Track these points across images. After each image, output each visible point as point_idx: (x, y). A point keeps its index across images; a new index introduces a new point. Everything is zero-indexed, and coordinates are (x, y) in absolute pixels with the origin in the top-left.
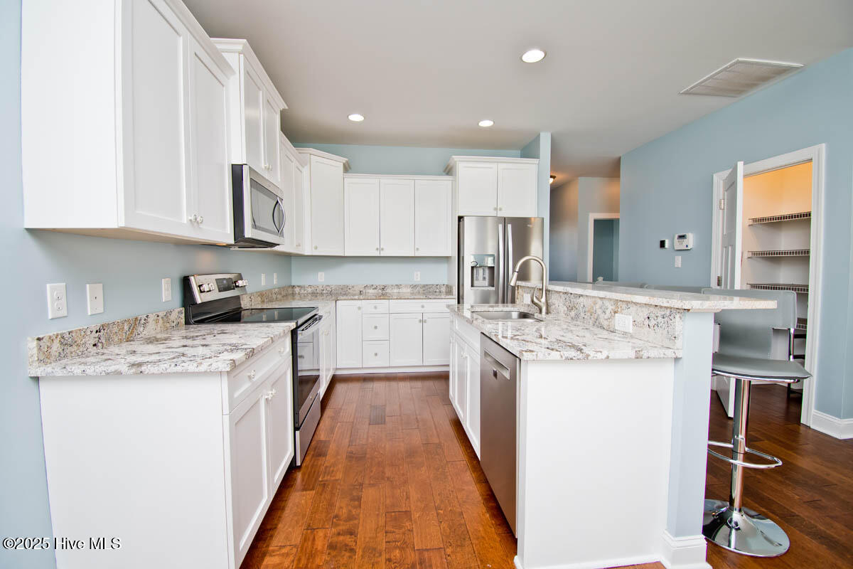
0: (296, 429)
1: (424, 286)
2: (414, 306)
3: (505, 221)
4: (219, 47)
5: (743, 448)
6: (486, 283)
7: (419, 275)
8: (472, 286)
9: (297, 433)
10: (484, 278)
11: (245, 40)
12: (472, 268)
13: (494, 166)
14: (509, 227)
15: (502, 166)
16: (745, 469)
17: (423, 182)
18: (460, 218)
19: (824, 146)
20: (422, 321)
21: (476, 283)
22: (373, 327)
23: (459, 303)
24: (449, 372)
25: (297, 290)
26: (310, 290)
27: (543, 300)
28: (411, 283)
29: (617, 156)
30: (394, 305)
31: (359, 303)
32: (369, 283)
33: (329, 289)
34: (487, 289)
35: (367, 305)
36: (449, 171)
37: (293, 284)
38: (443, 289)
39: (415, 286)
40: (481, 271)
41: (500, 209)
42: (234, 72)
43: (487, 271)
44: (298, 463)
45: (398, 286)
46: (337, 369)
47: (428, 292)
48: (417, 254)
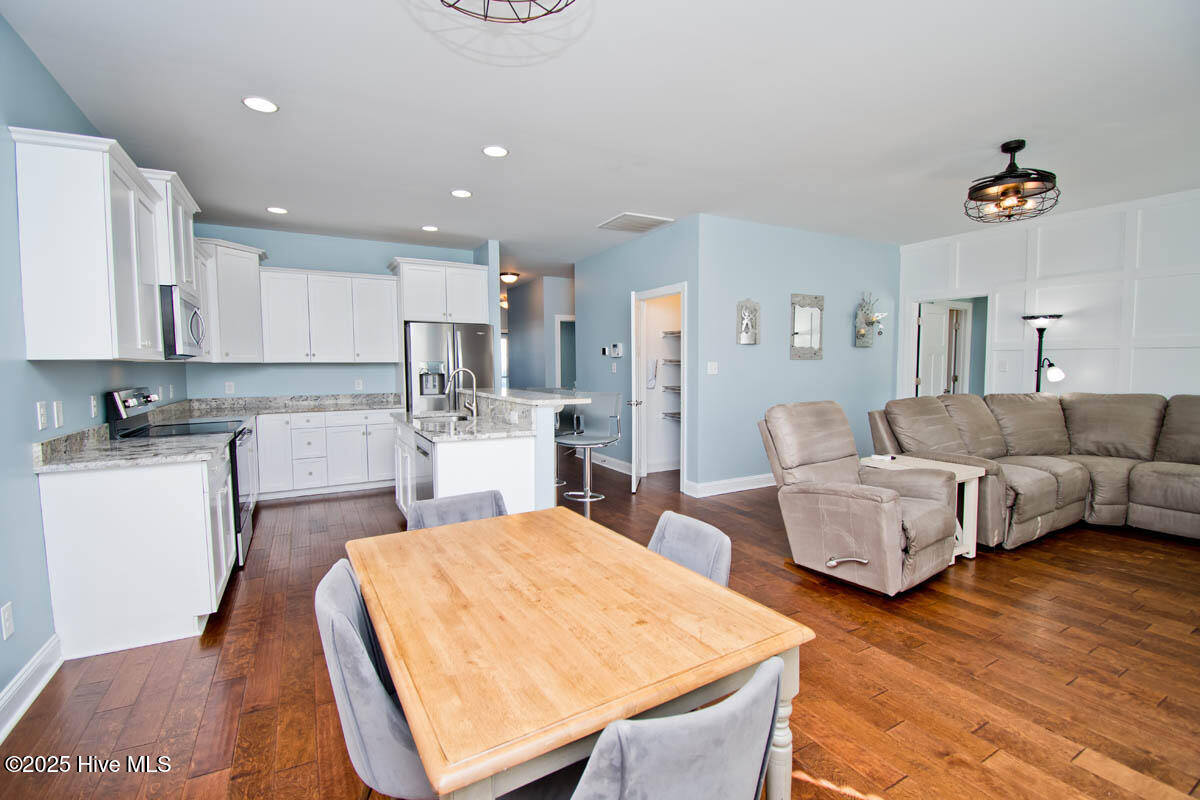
0: (237, 532)
1: (368, 395)
2: (358, 417)
3: (455, 326)
4: (145, 175)
5: (590, 494)
6: (437, 391)
7: (361, 384)
8: (422, 394)
9: (239, 535)
10: (434, 386)
11: (175, 173)
12: (421, 376)
13: (443, 269)
14: (459, 334)
15: (449, 270)
16: (591, 502)
17: (362, 281)
18: (407, 323)
19: (686, 284)
20: (366, 434)
21: (425, 391)
22: (306, 442)
23: (408, 410)
24: (395, 487)
25: (196, 405)
26: (214, 404)
27: (474, 404)
28: (351, 393)
29: (571, 262)
30: (331, 417)
31: (286, 417)
32: (297, 394)
33: (241, 402)
34: (436, 397)
35: (297, 419)
36: (393, 269)
37: (189, 397)
38: (391, 399)
39: (356, 396)
40: (430, 378)
41: (450, 315)
42: (160, 198)
43: (437, 377)
44: (241, 564)
45: (336, 397)
46: (260, 494)
47: (373, 401)
48: (358, 360)
